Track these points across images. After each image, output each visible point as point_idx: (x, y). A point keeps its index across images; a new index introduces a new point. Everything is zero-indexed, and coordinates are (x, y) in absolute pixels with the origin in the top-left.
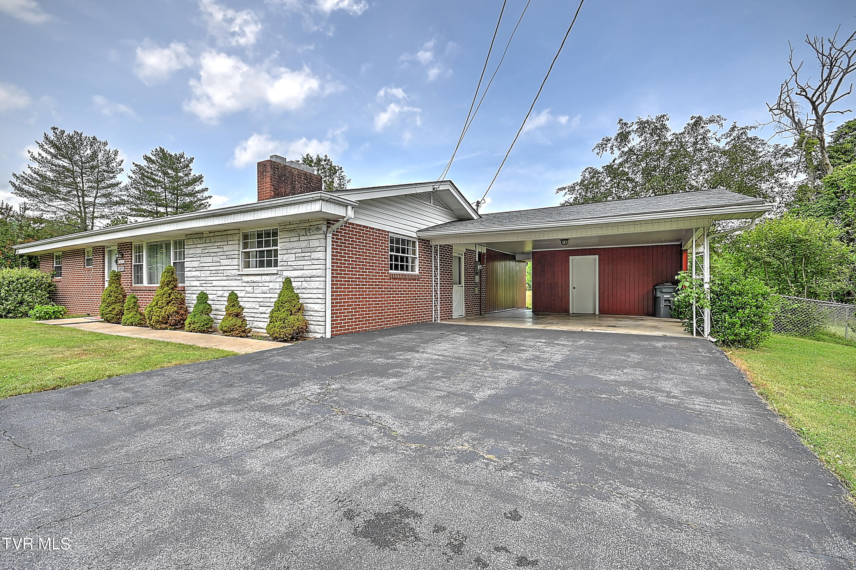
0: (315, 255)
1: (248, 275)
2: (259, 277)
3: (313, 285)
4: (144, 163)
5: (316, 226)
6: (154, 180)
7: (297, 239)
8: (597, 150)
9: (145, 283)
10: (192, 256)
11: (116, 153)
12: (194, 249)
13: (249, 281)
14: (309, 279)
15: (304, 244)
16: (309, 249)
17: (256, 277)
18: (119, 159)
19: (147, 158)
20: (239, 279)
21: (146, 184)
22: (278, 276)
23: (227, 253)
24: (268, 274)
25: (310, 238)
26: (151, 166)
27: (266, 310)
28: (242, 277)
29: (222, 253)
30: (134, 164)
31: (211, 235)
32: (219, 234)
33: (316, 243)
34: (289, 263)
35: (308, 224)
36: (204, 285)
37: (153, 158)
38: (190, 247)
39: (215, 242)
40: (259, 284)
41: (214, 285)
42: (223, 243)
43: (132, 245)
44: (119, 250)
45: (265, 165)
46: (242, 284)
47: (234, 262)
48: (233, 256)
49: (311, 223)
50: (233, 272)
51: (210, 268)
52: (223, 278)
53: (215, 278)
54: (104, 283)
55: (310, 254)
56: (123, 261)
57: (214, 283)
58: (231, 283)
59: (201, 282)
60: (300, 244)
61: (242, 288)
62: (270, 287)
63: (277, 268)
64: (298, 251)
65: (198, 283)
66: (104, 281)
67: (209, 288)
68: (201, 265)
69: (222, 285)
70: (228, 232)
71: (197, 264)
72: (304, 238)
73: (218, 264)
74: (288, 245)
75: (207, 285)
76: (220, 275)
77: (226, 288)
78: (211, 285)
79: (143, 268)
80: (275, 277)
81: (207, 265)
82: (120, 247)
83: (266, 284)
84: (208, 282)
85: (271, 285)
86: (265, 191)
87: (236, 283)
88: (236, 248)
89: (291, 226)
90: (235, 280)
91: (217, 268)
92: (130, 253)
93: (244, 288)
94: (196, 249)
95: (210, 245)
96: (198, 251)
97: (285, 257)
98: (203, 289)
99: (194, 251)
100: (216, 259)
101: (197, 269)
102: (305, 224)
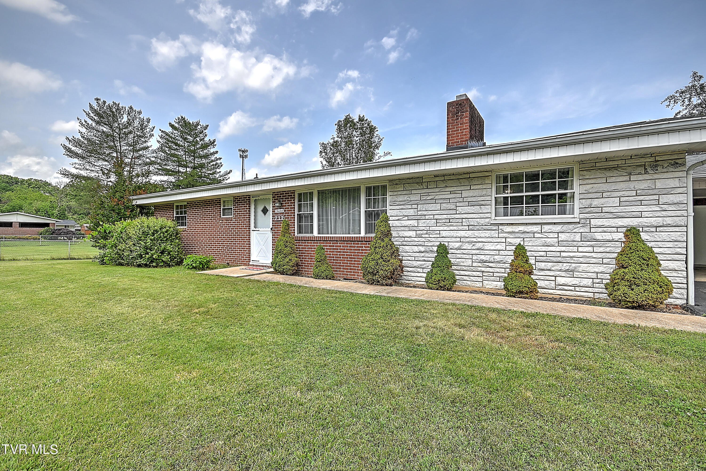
0: (669, 198)
1: (512, 224)
3: (664, 236)
4: (169, 130)
5: (673, 161)
6: (176, 144)
7: (627, 178)
9: (315, 233)
10: (402, 203)
11: (148, 121)
12: (407, 196)
13: (517, 230)
14: (653, 229)
15: (644, 185)
16: (655, 191)
17: (530, 227)
18: (151, 125)
19: (172, 126)
20: (494, 228)
21: (170, 148)
22: (579, 225)
23: (470, 199)
24: (555, 223)
25: (656, 176)
26: (175, 132)
27: (553, 266)
28: (500, 227)
29: (461, 200)
30: (160, 130)
31: (437, 179)
32: (452, 177)
33: (675, 183)
34: (605, 210)
35: (652, 159)
36: (423, 236)
37: (177, 125)
38: (400, 193)
39: (447, 187)
40: (537, 235)
41: (444, 235)
42: (462, 188)
43: (294, 193)
44: (274, 199)
45: (460, 105)
46: (501, 235)
47: (485, 209)
48: (483, 203)
49: (657, 158)
50: (482, 221)
51: (436, 217)
52: (461, 228)
53: (445, 228)
54: (250, 233)
55: (656, 197)
56: (282, 211)
57: (444, 234)
58: (476, 233)
59: (418, 232)
60: (632, 185)
61: (499, 240)
62: (560, 239)
63: (572, 216)
64: (627, 193)
65: (413, 234)
66: (250, 231)
67: (433, 239)
68: (420, 213)
69: (459, 235)
70: (472, 175)
71: (411, 212)
72: (640, 177)
73: (451, 212)
74: (605, 187)
75: (431, 236)
76: (455, 224)
77: (468, 240)
78: (438, 236)
79: (312, 216)
80: (571, 226)
81: (430, 213)
82: (276, 196)
83: (551, 235)
84: (432, 232)
85: (562, 237)
86: (459, 133)
87: (487, 234)
88: (484, 192)
89: (611, 163)
90: (485, 230)
91: (449, 217)
92: (292, 201)
93: (504, 240)
94: (410, 196)
95: (437, 190)
96: (413, 198)
97: (595, 202)
98: (423, 240)
99: (406, 198)
100: (448, 206)
101: (412, 217)
102: (643, 160)
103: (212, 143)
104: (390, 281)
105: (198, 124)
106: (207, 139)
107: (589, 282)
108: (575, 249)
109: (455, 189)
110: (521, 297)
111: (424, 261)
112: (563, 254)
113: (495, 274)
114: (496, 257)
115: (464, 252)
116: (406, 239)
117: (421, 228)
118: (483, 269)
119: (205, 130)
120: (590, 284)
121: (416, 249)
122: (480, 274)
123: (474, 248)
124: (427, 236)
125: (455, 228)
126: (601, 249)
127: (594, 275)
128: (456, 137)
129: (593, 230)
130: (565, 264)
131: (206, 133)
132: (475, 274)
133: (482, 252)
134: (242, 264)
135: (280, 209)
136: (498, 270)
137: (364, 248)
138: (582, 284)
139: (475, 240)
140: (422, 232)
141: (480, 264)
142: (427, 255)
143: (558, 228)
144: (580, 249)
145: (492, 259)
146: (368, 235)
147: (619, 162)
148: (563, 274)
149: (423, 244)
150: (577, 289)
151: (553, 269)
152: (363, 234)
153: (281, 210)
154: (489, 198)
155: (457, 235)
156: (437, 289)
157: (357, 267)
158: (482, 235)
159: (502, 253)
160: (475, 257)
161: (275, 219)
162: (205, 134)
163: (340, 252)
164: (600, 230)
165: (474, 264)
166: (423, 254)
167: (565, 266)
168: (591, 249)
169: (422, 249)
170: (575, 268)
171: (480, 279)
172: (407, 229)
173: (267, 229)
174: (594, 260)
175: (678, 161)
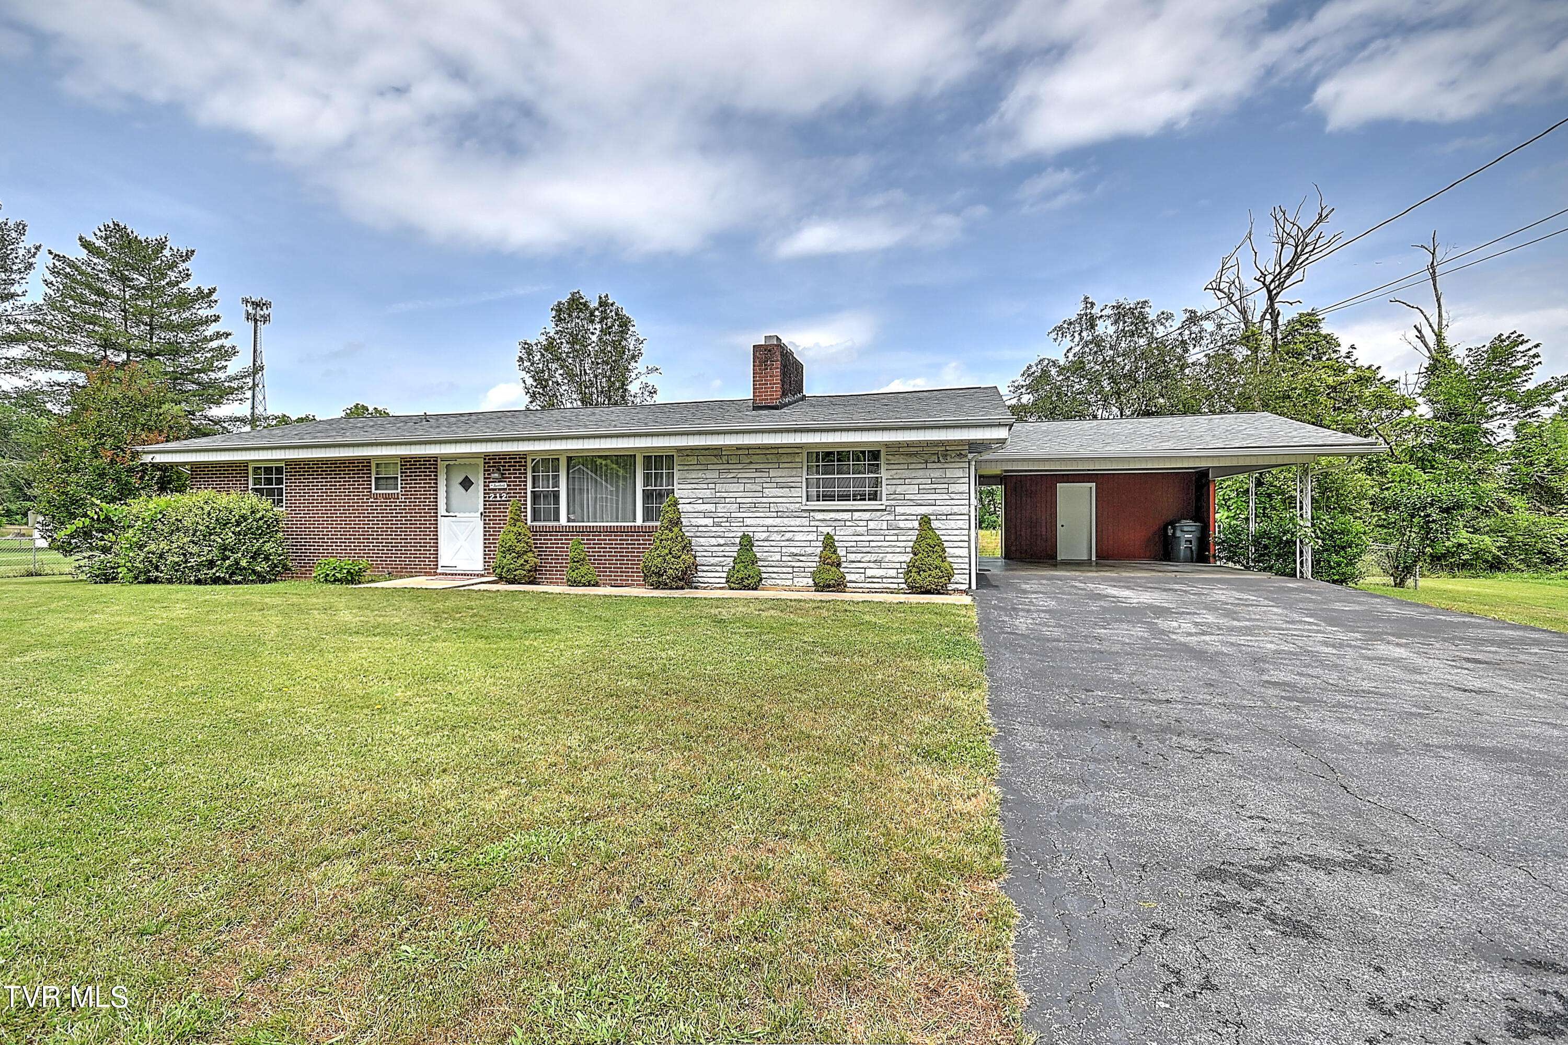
0: (953, 488)
1: (824, 511)
2: (846, 513)
3: (952, 524)
4: (80, 254)
5: (958, 452)
7: (924, 466)
8: (1054, 335)
9: (563, 520)
10: (694, 481)
12: (702, 472)
13: (828, 518)
14: (944, 517)
15: (935, 473)
16: (946, 480)
17: (841, 514)
19: (86, 244)
20: (805, 515)
22: (886, 513)
23: (778, 480)
24: (864, 510)
25: (946, 466)
26: (96, 260)
27: (863, 557)
28: (812, 514)
29: (768, 480)
30: (50, 253)
31: (740, 452)
32: (758, 451)
33: (960, 473)
34: (907, 497)
35: (943, 448)
36: (723, 524)
37: (99, 243)
38: (691, 467)
39: (751, 463)
40: (848, 523)
41: (749, 524)
42: (770, 466)
43: (526, 458)
44: (486, 465)
45: (770, 351)
46: (812, 523)
47: (795, 492)
48: (792, 484)
49: (948, 448)
50: (792, 507)
51: (739, 500)
52: (768, 514)
53: (750, 515)
54: (437, 520)
55: (946, 486)
56: (504, 485)
57: (748, 522)
58: (786, 521)
59: (716, 520)
60: (928, 472)
61: (810, 529)
62: (869, 528)
63: (880, 503)
64: (924, 481)
65: (709, 522)
66: (437, 517)
67: (735, 529)
68: (718, 495)
69: (767, 524)
70: (780, 451)
71: (708, 493)
72: (935, 465)
73: (757, 494)
74: (906, 474)
75: (732, 524)
76: (761, 510)
77: (776, 529)
78: (742, 524)
79: (556, 496)
80: (879, 513)
81: (731, 495)
82: (491, 461)
83: (861, 523)
84: (733, 520)
85: (872, 525)
86: (769, 388)
87: (798, 521)
88: (794, 473)
89: (912, 449)
90: (795, 517)
91: (754, 500)
92: (523, 471)
93: (815, 529)
94: (705, 472)
95: (740, 466)
96: (709, 475)
97: (899, 489)
98: (723, 529)
99: (700, 475)
100: (752, 487)
101: (708, 500)
102: (936, 448)
103: (205, 296)
104: (681, 583)
105: (161, 245)
106: (190, 286)
107: (893, 573)
108: (882, 538)
109: (762, 466)
110: (829, 591)
111: (725, 556)
112: (872, 544)
113: (807, 570)
114: (807, 549)
115: (773, 543)
116: (700, 529)
117: (720, 515)
118: (793, 564)
119: (183, 261)
120: (895, 575)
121: (714, 541)
122: (790, 570)
123: (783, 538)
124: (728, 524)
125: (762, 515)
126: (904, 538)
127: (898, 566)
128: (764, 392)
129: (897, 518)
130: (873, 555)
131: (188, 270)
132: (784, 570)
133: (792, 544)
134: (421, 572)
135: (499, 482)
136: (809, 564)
137: (641, 542)
138: (888, 576)
139: (784, 529)
140: (721, 520)
141: (790, 559)
142: (727, 549)
143: (867, 515)
144: (887, 538)
145: (803, 552)
146: (647, 524)
147: (918, 449)
148: (871, 565)
149: (722, 534)
150: (884, 580)
151: (863, 560)
152: (639, 521)
153: (502, 484)
154: (799, 479)
155: (764, 523)
156: (741, 589)
157: (631, 568)
158: (793, 523)
159: (813, 544)
160: (784, 550)
161: (489, 497)
162: (186, 272)
163: (604, 548)
164: (903, 518)
165: (784, 559)
166: (722, 548)
167: (873, 557)
168: (895, 538)
169: (722, 541)
170: (882, 558)
171: (790, 576)
172: (702, 515)
173: (472, 514)
174: (898, 550)
175: (962, 452)
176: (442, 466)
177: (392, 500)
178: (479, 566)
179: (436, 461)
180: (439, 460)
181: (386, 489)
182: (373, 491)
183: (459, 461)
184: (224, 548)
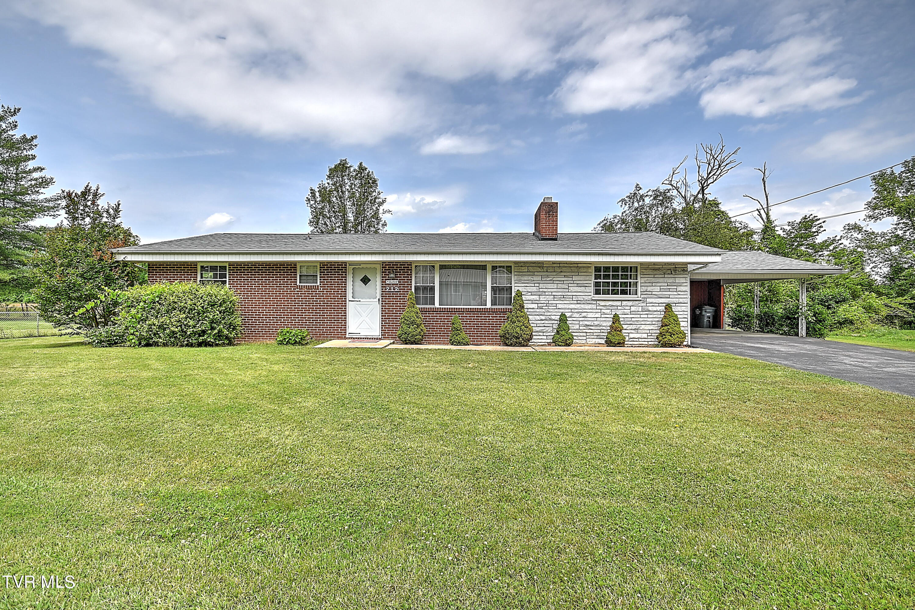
0: (679, 288)
1: (605, 300)
2: (618, 302)
3: (680, 308)
5: (682, 269)
7: (663, 276)
9: (437, 305)
10: (526, 282)
12: (531, 276)
13: (608, 305)
14: (676, 305)
15: (671, 280)
16: (675, 284)
17: (615, 302)
20: (594, 303)
22: (641, 302)
23: (578, 282)
24: (629, 300)
25: (676, 276)
27: (628, 327)
28: (598, 302)
29: (572, 282)
31: (555, 265)
32: (566, 265)
33: (683, 280)
34: (654, 293)
35: (674, 266)
36: (544, 308)
38: (524, 274)
39: (561, 272)
40: (619, 308)
41: (560, 308)
42: (573, 274)
43: (411, 265)
44: (384, 269)
45: (552, 206)
46: (598, 307)
47: (588, 290)
48: (587, 285)
49: (676, 266)
50: (586, 298)
51: (554, 294)
52: (572, 302)
53: (561, 302)
54: (346, 303)
55: (676, 287)
57: (559, 306)
58: (582, 306)
59: (539, 305)
60: (665, 280)
61: (597, 311)
62: (631, 310)
63: (636, 296)
64: (663, 284)
65: (535, 306)
66: (346, 301)
67: (551, 310)
68: (541, 290)
69: (571, 308)
70: (579, 265)
71: (534, 289)
72: (669, 276)
73: (565, 290)
74: (653, 280)
75: (549, 308)
76: (567, 299)
77: (576, 311)
78: (555, 308)
79: (432, 289)
80: (637, 302)
81: (549, 290)
82: (387, 267)
83: (627, 308)
84: (550, 305)
85: (633, 309)
86: (551, 228)
87: (590, 306)
88: (587, 279)
89: (656, 266)
90: (588, 304)
91: (563, 294)
92: (409, 273)
93: (600, 311)
94: (533, 276)
95: (555, 274)
96: (535, 278)
97: (649, 289)
98: (543, 310)
99: (530, 278)
100: (562, 286)
101: (535, 293)
102: (670, 266)
107: (645, 336)
108: (639, 316)
109: (568, 274)
111: (545, 326)
112: (633, 319)
113: (594, 334)
114: (595, 322)
115: (574, 319)
116: (529, 310)
117: (542, 302)
118: (587, 331)
120: (646, 337)
121: (538, 318)
122: (585, 334)
123: (581, 316)
124: (547, 308)
125: (568, 302)
126: (651, 316)
127: (648, 332)
128: (548, 230)
129: (648, 305)
130: (634, 326)
132: (581, 334)
133: (586, 319)
134: (335, 337)
135: (392, 280)
136: (596, 331)
137: (491, 318)
138: (642, 337)
139: (581, 311)
140: (542, 305)
141: (584, 328)
142: (546, 322)
143: (630, 303)
144: (642, 316)
145: (592, 324)
146: (493, 307)
147: (660, 266)
148: (633, 331)
149: (543, 314)
150: (640, 340)
151: (628, 328)
153: (395, 281)
154: (590, 282)
155: (569, 307)
156: (564, 346)
157: (484, 334)
158: (586, 308)
159: (598, 319)
160: (581, 323)
161: (386, 289)
163: (466, 321)
164: (651, 305)
165: (581, 328)
166: (543, 322)
167: (634, 327)
168: (646, 316)
169: (543, 318)
170: (639, 327)
171: (585, 338)
172: (530, 302)
173: (372, 300)
174: (648, 323)
175: (685, 269)
176: (350, 269)
177: (313, 290)
178: (376, 332)
179: (346, 265)
180: (348, 265)
181: (307, 283)
182: (298, 284)
183: (362, 266)
184: (212, 322)
